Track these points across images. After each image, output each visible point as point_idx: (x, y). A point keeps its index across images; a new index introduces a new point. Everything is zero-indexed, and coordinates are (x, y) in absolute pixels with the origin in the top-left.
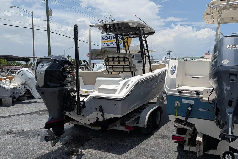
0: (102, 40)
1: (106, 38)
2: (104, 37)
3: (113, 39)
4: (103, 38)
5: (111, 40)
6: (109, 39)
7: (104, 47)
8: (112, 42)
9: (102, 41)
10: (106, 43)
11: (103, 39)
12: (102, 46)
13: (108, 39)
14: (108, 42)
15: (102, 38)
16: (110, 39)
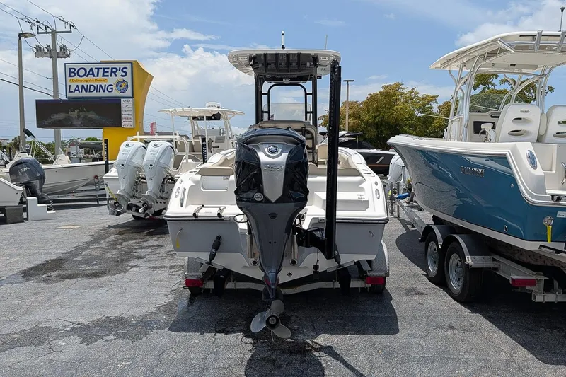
0: (70, 76)
1: (82, 72)
2: (75, 69)
3: (103, 76)
4: (72, 70)
5: (96, 77)
6: (89, 74)
7: (77, 94)
8: (99, 84)
9: (68, 78)
10: (83, 86)
11: (72, 74)
12: (70, 92)
13: (86, 74)
14: (89, 84)
15: (70, 72)
16: (93, 74)
